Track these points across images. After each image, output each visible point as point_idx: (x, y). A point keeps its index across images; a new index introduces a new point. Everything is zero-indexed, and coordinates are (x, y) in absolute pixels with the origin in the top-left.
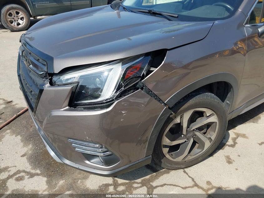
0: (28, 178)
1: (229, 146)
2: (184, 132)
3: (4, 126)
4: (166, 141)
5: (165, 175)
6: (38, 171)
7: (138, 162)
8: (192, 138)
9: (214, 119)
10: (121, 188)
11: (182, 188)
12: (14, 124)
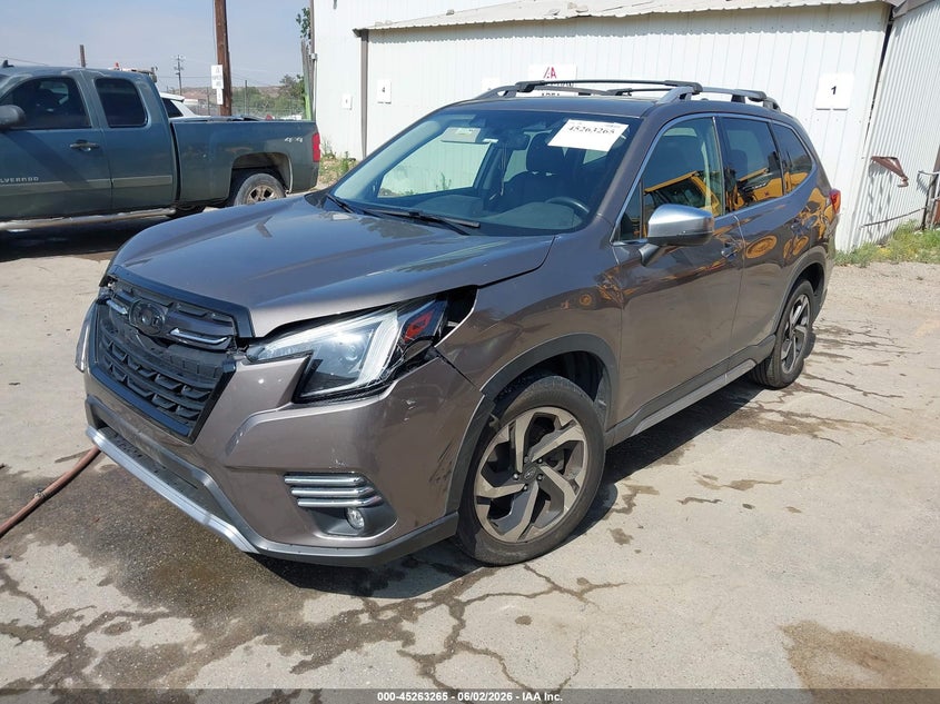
0: (140, 625)
1: (618, 511)
2: (519, 467)
3: (11, 527)
4: (484, 488)
5: (485, 580)
6: (162, 609)
7: (430, 526)
8: (536, 482)
9: (575, 433)
10: (389, 614)
11: (527, 596)
12: (40, 519)
